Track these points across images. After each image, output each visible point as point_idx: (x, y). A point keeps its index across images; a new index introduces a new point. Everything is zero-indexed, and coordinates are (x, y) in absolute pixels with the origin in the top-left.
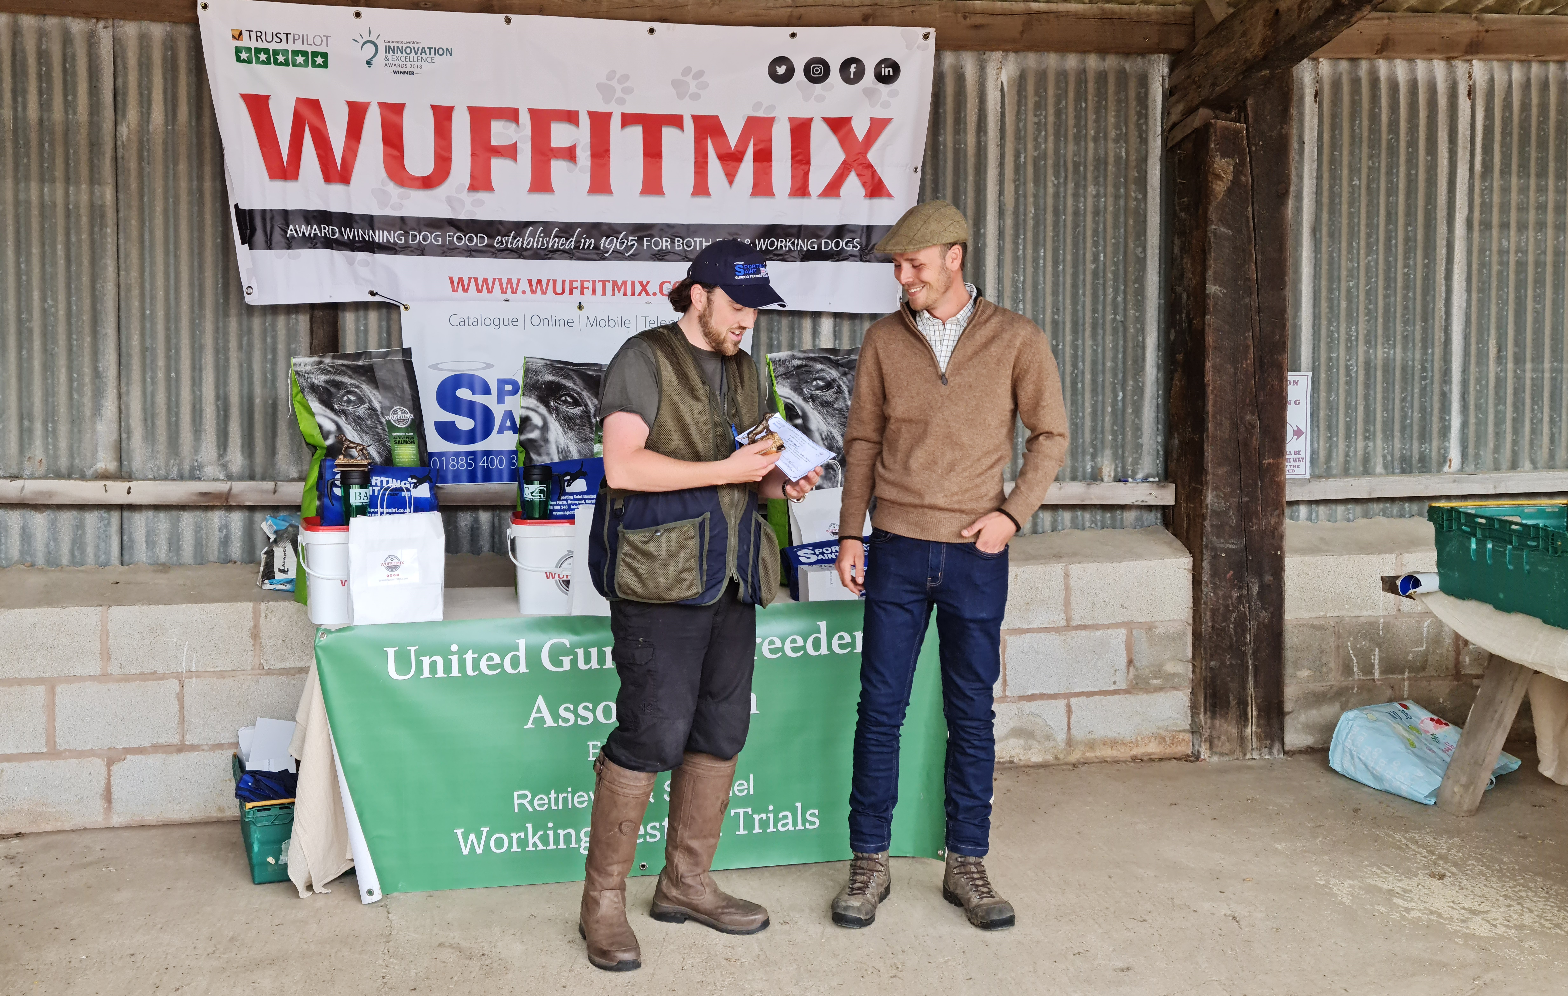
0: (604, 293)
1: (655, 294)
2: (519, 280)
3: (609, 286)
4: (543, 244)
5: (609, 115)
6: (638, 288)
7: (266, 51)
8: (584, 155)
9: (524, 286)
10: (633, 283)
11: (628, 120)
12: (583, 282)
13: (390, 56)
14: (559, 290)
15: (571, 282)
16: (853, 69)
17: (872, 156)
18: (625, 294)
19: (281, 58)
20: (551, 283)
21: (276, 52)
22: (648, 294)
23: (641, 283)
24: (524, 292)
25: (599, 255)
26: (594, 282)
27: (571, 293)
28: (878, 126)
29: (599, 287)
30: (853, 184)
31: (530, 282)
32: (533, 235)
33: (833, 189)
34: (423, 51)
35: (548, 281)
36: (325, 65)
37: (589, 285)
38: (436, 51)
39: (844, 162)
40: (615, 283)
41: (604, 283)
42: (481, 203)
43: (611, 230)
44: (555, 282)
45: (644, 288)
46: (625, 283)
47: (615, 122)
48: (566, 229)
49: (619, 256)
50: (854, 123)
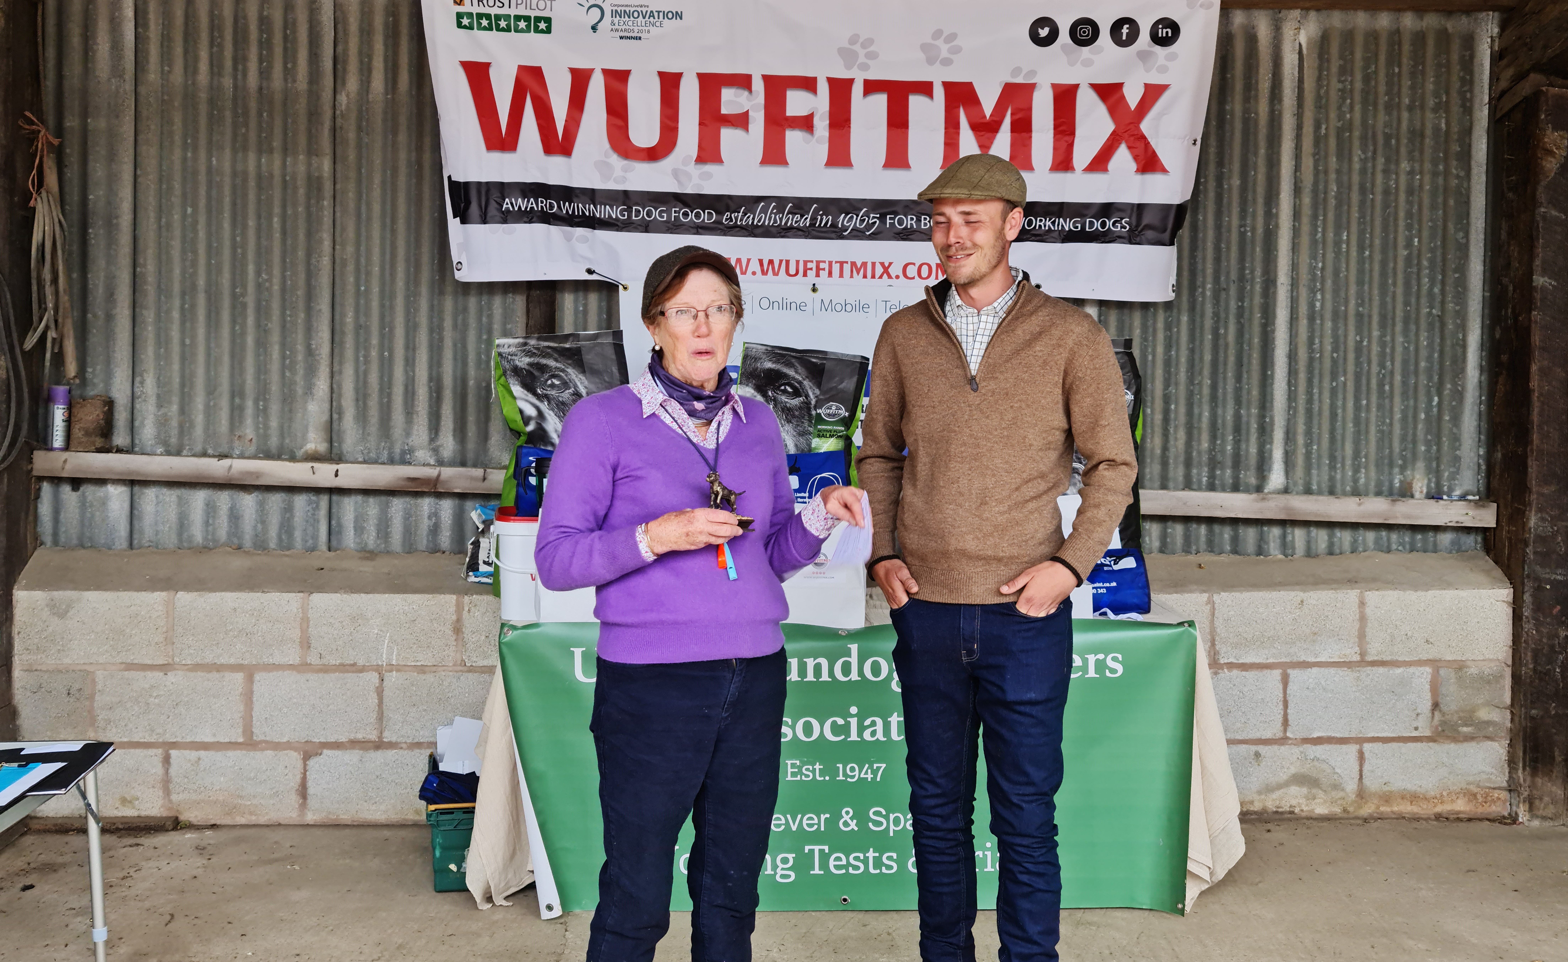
0: (841, 275)
1: (897, 277)
2: (749, 260)
3: (847, 268)
4: (775, 221)
5: (851, 82)
6: (879, 270)
7: (488, 16)
8: (822, 125)
9: (755, 266)
10: (874, 264)
11: (871, 87)
12: (818, 262)
13: (616, 20)
14: (792, 271)
15: (805, 262)
16: (1125, 30)
17: (1145, 126)
18: (865, 276)
19: (503, 24)
20: (784, 263)
21: (498, 18)
22: (890, 277)
23: (882, 264)
24: (754, 273)
25: (836, 233)
26: (830, 263)
27: (805, 275)
28: (1153, 93)
29: (836, 268)
30: (1123, 157)
31: (761, 262)
32: (764, 210)
33: (1100, 163)
34: (652, 15)
35: (781, 261)
36: (548, 31)
37: (825, 266)
38: (666, 15)
39: (1114, 133)
40: (853, 264)
41: (842, 264)
42: (709, 176)
43: (849, 206)
44: (788, 262)
45: (886, 270)
46: (864, 264)
47: (857, 90)
48: (800, 205)
49: (858, 234)
50: (1126, 90)
